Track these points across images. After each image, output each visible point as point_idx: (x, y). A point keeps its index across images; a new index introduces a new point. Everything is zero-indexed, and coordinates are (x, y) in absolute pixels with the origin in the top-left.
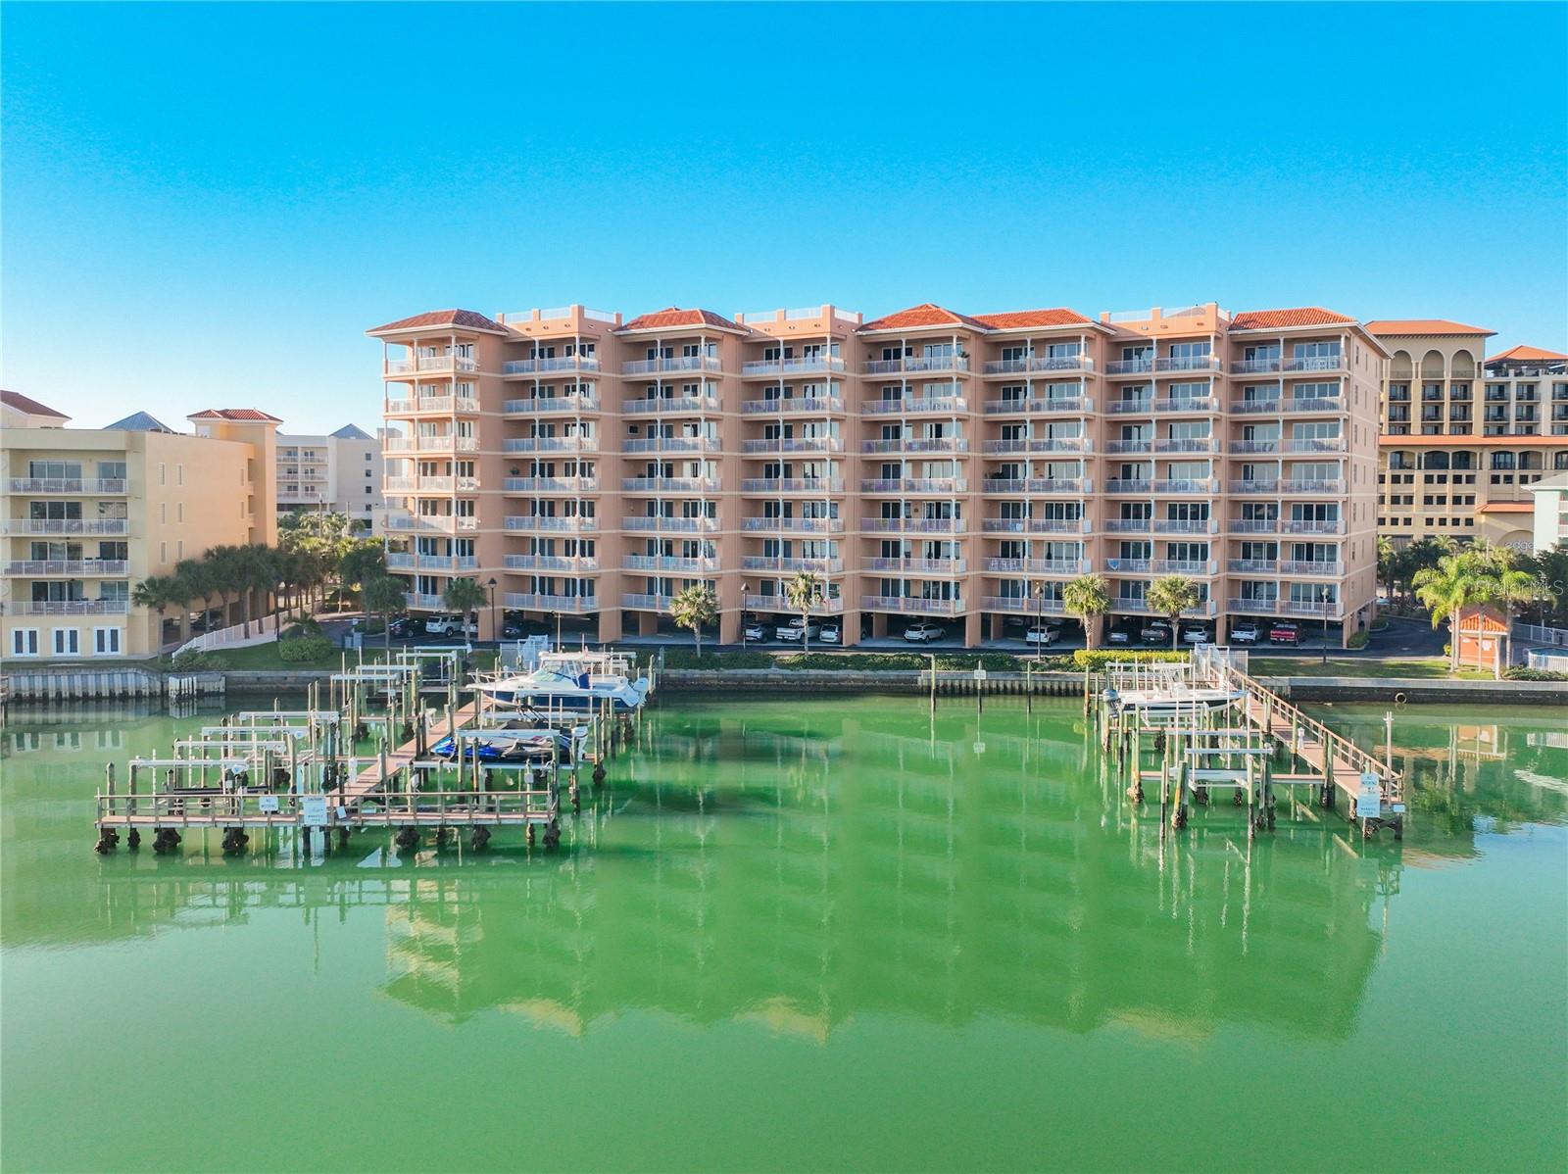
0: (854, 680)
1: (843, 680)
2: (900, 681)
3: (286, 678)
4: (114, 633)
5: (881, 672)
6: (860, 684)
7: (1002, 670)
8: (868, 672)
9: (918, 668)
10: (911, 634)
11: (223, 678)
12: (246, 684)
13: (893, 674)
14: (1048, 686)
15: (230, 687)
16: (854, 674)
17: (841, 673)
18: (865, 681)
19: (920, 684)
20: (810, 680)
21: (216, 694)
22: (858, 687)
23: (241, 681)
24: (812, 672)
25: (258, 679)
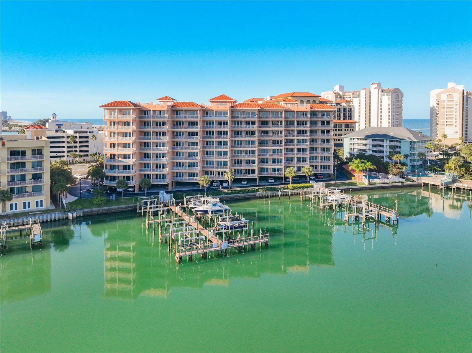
0: (242, 196)
1: (240, 196)
2: (252, 195)
3: (100, 210)
4: (42, 201)
5: (249, 194)
6: (244, 197)
7: (274, 191)
8: (245, 194)
9: (256, 192)
10: (243, 182)
11: (82, 212)
12: (88, 213)
13: (251, 194)
14: (284, 194)
15: (84, 214)
16: (242, 195)
17: (240, 195)
18: (245, 196)
19: (257, 196)
20: (233, 197)
21: (80, 217)
22: (243, 198)
23: (87, 212)
24: (233, 195)
25: (92, 211)
